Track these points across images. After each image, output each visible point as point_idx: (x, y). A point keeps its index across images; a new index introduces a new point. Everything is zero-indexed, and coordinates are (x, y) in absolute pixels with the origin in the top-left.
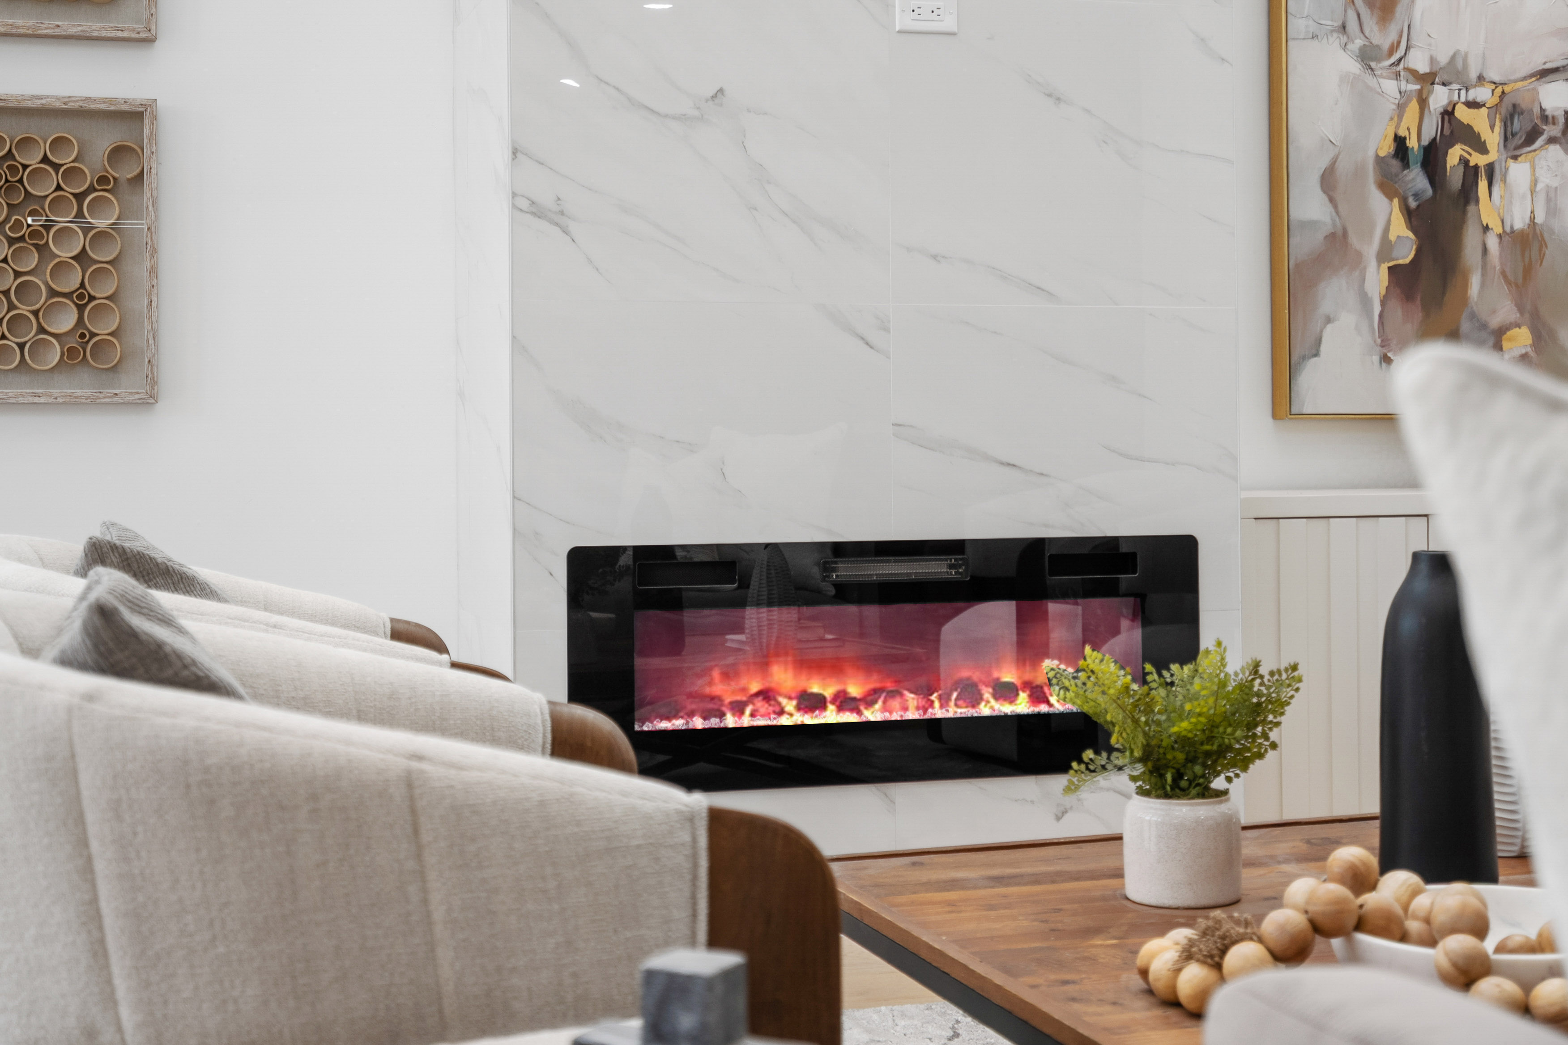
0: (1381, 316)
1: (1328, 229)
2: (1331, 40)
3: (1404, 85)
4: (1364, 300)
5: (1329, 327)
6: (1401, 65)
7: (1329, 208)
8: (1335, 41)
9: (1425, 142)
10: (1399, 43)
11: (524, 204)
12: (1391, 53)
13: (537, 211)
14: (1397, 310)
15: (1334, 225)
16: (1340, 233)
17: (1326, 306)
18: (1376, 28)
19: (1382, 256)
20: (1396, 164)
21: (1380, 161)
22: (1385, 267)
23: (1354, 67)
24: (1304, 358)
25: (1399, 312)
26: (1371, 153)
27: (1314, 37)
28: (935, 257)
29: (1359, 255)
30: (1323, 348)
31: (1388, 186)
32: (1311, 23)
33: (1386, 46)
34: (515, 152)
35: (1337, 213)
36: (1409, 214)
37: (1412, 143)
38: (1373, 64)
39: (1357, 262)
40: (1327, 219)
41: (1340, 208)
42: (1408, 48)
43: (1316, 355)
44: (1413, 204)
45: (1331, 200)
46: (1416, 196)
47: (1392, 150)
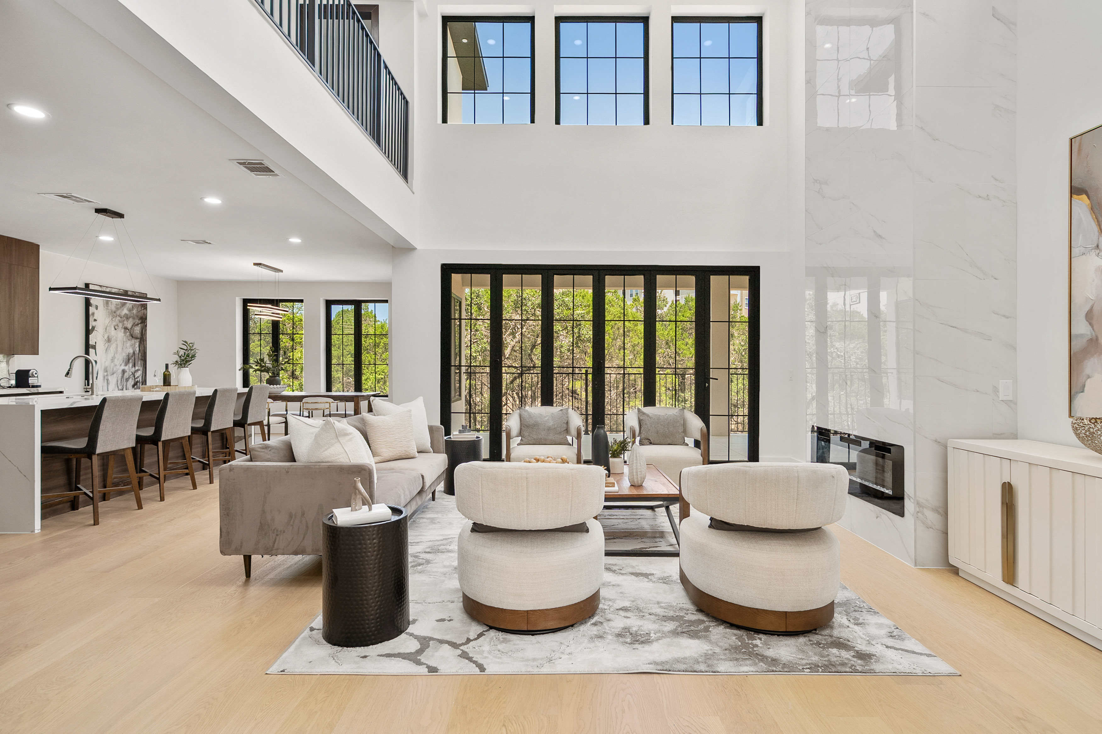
1: (1090, 337)
2: (1091, 253)
5: (1088, 381)
7: (1090, 328)
8: (1093, 254)
15: (1092, 335)
16: (1095, 338)
17: (1088, 371)
24: (1077, 393)
27: (1083, 254)
30: (1086, 389)
32: (1082, 248)
35: (1093, 329)
40: (1089, 333)
41: (1095, 327)
43: (1082, 392)
45: (1090, 324)
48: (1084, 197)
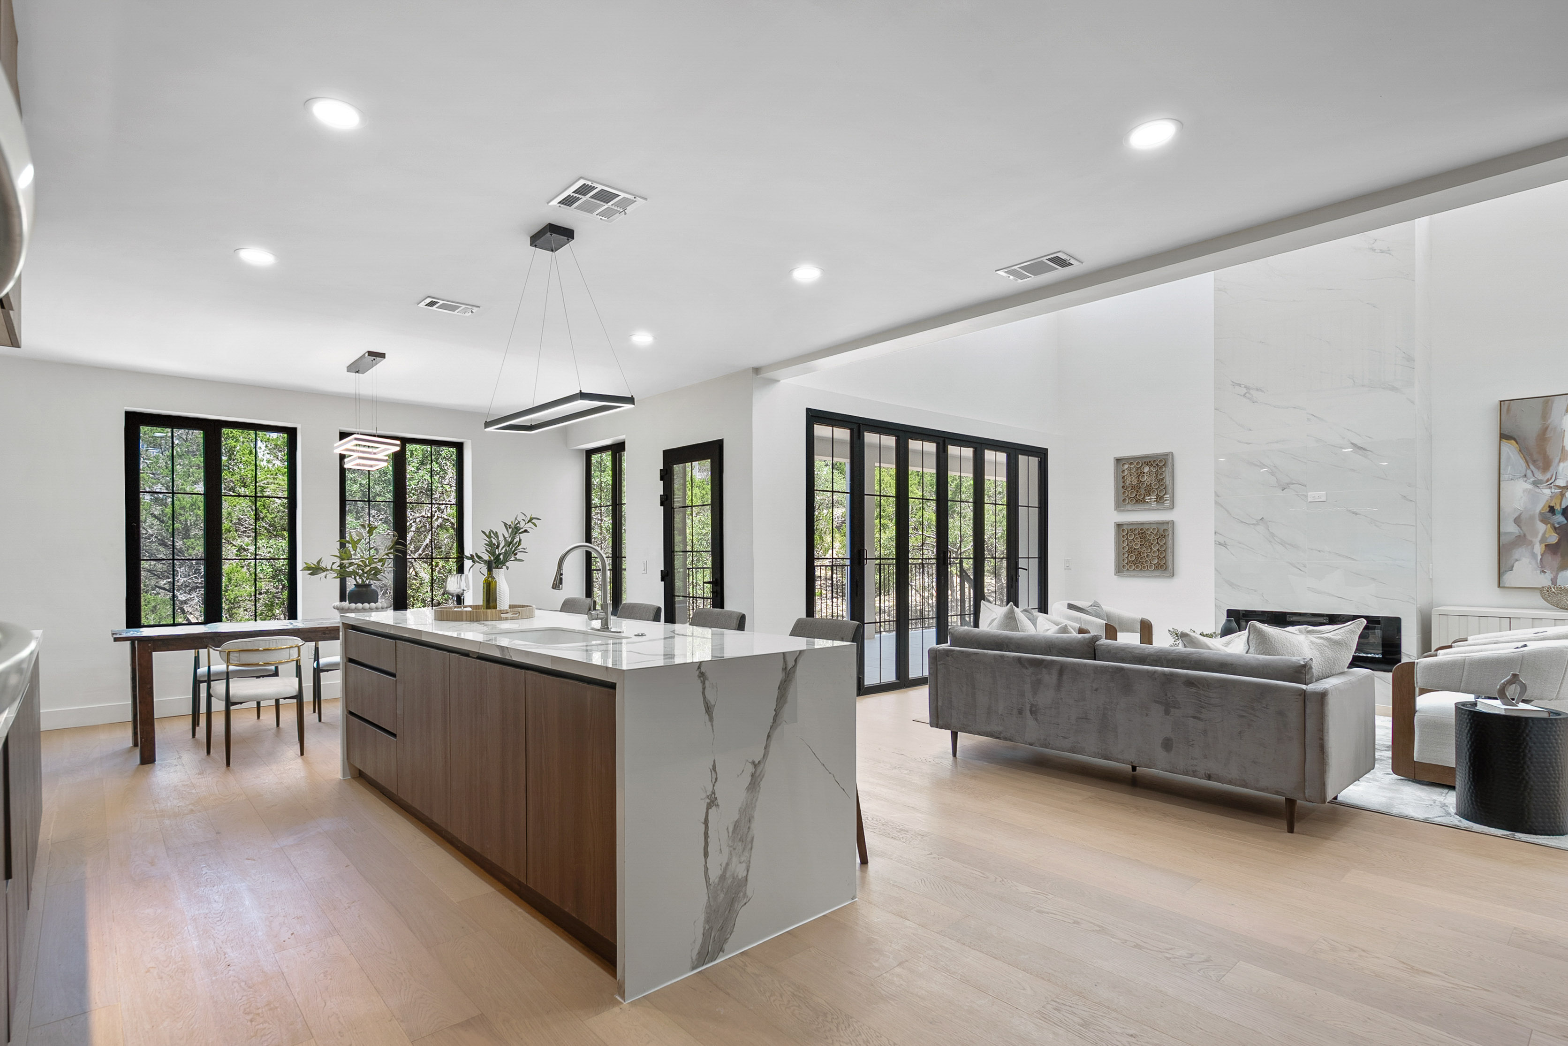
0: (1541, 559)
2: (1519, 480)
3: (1553, 490)
4: (1534, 555)
5: (1517, 562)
6: (1552, 485)
7: (1519, 528)
8: (1521, 480)
9: (1564, 506)
10: (1551, 478)
11: (1217, 543)
12: (1547, 481)
13: (1220, 544)
14: (1549, 557)
15: (1520, 533)
16: (1522, 534)
17: (1516, 556)
18: (1540, 475)
19: (1541, 542)
20: (1550, 514)
21: (1541, 513)
22: (1543, 545)
23: (1530, 487)
24: (1505, 571)
25: (1550, 558)
26: (1538, 511)
27: (1512, 479)
28: (1319, 551)
29: (1531, 541)
30: (1514, 568)
31: (1544, 520)
32: (1511, 476)
33: (1546, 479)
34: (1215, 533)
35: (1521, 529)
36: (1555, 529)
37: (1557, 508)
38: (1539, 485)
39: (1531, 544)
40: (1517, 532)
41: (1523, 528)
42: (1555, 479)
43: (1511, 571)
44: (1557, 526)
45: (1518, 526)
46: (1558, 523)
47: (1547, 510)
48: (1513, 441)
